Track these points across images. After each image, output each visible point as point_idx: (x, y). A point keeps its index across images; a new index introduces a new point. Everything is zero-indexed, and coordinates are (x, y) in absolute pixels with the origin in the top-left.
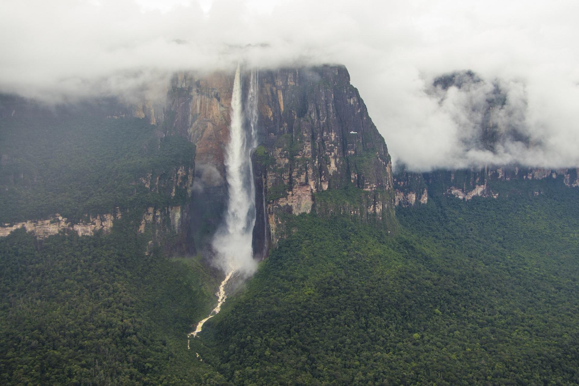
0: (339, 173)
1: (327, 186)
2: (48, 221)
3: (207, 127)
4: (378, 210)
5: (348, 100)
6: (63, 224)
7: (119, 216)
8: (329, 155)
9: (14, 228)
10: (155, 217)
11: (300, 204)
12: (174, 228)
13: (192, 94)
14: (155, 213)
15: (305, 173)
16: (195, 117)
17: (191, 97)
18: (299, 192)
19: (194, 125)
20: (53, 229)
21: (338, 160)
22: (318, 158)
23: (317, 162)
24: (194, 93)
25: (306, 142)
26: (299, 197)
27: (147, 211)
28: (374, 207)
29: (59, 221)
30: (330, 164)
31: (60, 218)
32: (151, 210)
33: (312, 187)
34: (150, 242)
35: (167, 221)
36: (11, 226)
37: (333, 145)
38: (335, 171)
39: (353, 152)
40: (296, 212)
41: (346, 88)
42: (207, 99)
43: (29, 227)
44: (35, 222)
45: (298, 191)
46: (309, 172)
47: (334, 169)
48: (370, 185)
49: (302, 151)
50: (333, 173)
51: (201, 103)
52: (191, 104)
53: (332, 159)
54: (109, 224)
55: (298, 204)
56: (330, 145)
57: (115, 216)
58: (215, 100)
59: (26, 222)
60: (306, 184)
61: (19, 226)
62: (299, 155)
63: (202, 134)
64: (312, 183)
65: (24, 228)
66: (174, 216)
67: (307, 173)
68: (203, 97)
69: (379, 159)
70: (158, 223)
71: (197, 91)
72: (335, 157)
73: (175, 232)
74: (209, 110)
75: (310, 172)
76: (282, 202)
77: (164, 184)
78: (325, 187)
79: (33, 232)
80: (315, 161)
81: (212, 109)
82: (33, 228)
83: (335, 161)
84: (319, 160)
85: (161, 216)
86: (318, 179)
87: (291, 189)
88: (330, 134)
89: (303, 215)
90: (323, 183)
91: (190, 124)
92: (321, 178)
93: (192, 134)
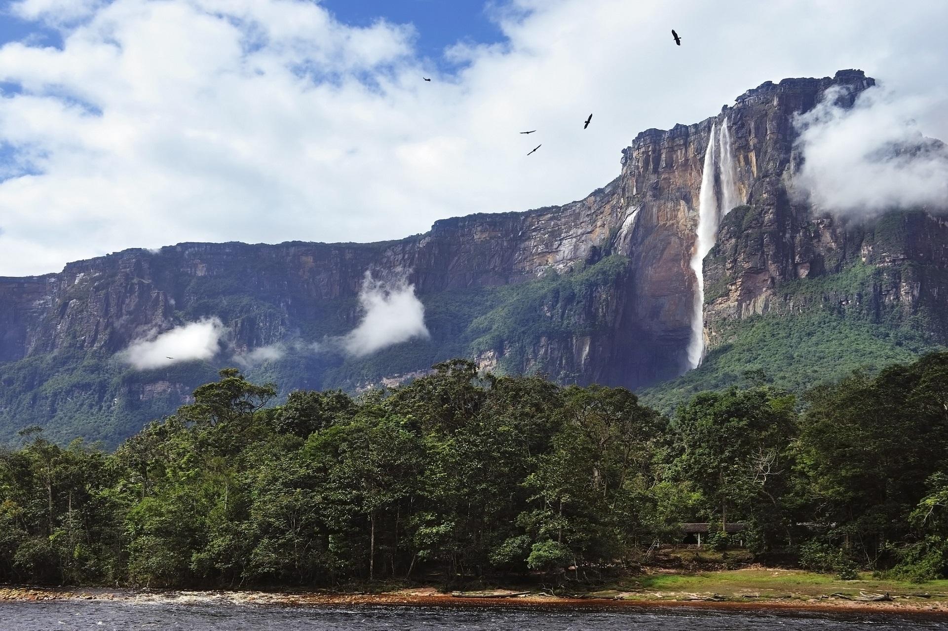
1: (807, 271)
3: (670, 243)
4: (906, 297)
7: (506, 352)
8: (819, 224)
10: (550, 351)
11: (752, 303)
12: (579, 365)
14: (549, 344)
15: (759, 253)
18: (748, 285)
19: (646, 242)
21: (839, 229)
22: (792, 229)
23: (788, 236)
24: (648, 198)
25: (765, 207)
26: (751, 291)
27: (539, 343)
28: (898, 292)
30: (818, 237)
32: (544, 341)
33: (774, 273)
35: (568, 357)
36: (401, 376)
38: (830, 250)
40: (743, 315)
42: (670, 205)
45: (747, 282)
46: (768, 250)
47: (829, 246)
48: (889, 256)
49: (756, 220)
51: (660, 210)
52: (642, 215)
53: (826, 230)
54: (494, 362)
55: (746, 303)
57: (502, 353)
58: (683, 202)
60: (760, 270)
62: (751, 227)
64: (773, 269)
66: (580, 351)
67: (763, 252)
68: (662, 202)
70: (553, 358)
71: (655, 195)
74: (671, 219)
75: (771, 250)
76: (722, 302)
78: (804, 272)
80: (784, 234)
81: (676, 216)
84: (792, 233)
85: (559, 350)
86: (787, 261)
87: (732, 281)
90: (799, 267)
91: (639, 240)
92: (793, 259)
93: (644, 254)
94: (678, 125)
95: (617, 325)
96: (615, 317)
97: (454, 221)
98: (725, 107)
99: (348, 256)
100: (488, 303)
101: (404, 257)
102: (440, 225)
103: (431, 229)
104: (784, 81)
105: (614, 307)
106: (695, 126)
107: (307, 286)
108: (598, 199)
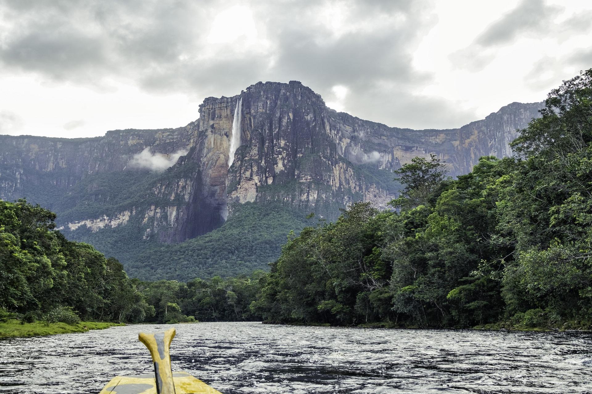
0: (286, 171)
1: (271, 181)
2: (99, 220)
3: (219, 157)
4: (311, 198)
5: (306, 117)
6: (106, 221)
7: (134, 212)
8: (277, 158)
9: (80, 225)
10: (156, 213)
11: (247, 196)
12: (170, 222)
13: (207, 134)
14: (155, 210)
15: (250, 170)
16: (209, 150)
17: (207, 136)
18: (246, 186)
19: (208, 156)
20: (102, 225)
21: (286, 161)
22: (265, 159)
23: (263, 162)
24: (209, 133)
25: (253, 147)
26: (246, 190)
27: (150, 208)
28: (308, 195)
29: (105, 220)
30: (277, 164)
31: (105, 217)
32: (153, 207)
33: (257, 181)
34: (148, 230)
35: (165, 217)
36: (79, 223)
37: (281, 150)
38: (282, 171)
39: (301, 155)
40: (242, 201)
41: (305, 109)
42: (219, 137)
43: (88, 223)
44: (92, 221)
45: (245, 184)
46: (253, 169)
47: (282, 169)
48: (304, 177)
49: (249, 153)
50: (280, 172)
51: (215, 140)
52: (206, 141)
53: (280, 161)
54: (126, 218)
55: (245, 196)
56: (278, 150)
57: (131, 213)
58: (225, 137)
59: (87, 220)
60: (251, 179)
61: (83, 223)
62: (246, 157)
63: (216, 163)
64: (256, 179)
65: (85, 225)
66: (171, 213)
67: (252, 170)
68: (216, 135)
69: (322, 158)
70: (157, 217)
71: (212, 132)
72: (283, 159)
73: (171, 225)
74: (220, 145)
75: (255, 169)
76: (234, 194)
77: (168, 191)
78: (270, 181)
79: (91, 227)
80: (261, 162)
81: (222, 144)
82: (91, 226)
83: (283, 162)
84: (265, 161)
85: (161, 213)
86: (263, 175)
87: (239, 183)
88: (279, 141)
89: (248, 203)
90: (268, 179)
91: (205, 155)
92: (265, 175)
93: (207, 162)
94: (223, 97)
95: (191, 201)
96: (190, 196)
97: (117, 132)
98: (243, 91)
99: (59, 146)
100: (133, 181)
101: (91, 149)
102: (110, 133)
103: (104, 135)
104: (267, 83)
105: (189, 191)
106: (231, 98)
107: (34, 162)
108: (192, 127)
